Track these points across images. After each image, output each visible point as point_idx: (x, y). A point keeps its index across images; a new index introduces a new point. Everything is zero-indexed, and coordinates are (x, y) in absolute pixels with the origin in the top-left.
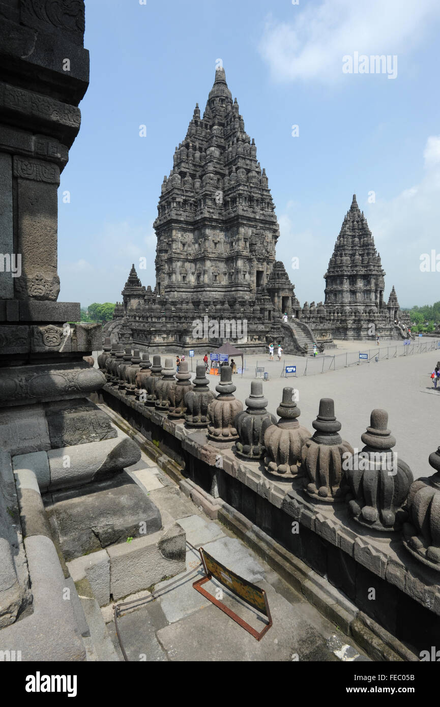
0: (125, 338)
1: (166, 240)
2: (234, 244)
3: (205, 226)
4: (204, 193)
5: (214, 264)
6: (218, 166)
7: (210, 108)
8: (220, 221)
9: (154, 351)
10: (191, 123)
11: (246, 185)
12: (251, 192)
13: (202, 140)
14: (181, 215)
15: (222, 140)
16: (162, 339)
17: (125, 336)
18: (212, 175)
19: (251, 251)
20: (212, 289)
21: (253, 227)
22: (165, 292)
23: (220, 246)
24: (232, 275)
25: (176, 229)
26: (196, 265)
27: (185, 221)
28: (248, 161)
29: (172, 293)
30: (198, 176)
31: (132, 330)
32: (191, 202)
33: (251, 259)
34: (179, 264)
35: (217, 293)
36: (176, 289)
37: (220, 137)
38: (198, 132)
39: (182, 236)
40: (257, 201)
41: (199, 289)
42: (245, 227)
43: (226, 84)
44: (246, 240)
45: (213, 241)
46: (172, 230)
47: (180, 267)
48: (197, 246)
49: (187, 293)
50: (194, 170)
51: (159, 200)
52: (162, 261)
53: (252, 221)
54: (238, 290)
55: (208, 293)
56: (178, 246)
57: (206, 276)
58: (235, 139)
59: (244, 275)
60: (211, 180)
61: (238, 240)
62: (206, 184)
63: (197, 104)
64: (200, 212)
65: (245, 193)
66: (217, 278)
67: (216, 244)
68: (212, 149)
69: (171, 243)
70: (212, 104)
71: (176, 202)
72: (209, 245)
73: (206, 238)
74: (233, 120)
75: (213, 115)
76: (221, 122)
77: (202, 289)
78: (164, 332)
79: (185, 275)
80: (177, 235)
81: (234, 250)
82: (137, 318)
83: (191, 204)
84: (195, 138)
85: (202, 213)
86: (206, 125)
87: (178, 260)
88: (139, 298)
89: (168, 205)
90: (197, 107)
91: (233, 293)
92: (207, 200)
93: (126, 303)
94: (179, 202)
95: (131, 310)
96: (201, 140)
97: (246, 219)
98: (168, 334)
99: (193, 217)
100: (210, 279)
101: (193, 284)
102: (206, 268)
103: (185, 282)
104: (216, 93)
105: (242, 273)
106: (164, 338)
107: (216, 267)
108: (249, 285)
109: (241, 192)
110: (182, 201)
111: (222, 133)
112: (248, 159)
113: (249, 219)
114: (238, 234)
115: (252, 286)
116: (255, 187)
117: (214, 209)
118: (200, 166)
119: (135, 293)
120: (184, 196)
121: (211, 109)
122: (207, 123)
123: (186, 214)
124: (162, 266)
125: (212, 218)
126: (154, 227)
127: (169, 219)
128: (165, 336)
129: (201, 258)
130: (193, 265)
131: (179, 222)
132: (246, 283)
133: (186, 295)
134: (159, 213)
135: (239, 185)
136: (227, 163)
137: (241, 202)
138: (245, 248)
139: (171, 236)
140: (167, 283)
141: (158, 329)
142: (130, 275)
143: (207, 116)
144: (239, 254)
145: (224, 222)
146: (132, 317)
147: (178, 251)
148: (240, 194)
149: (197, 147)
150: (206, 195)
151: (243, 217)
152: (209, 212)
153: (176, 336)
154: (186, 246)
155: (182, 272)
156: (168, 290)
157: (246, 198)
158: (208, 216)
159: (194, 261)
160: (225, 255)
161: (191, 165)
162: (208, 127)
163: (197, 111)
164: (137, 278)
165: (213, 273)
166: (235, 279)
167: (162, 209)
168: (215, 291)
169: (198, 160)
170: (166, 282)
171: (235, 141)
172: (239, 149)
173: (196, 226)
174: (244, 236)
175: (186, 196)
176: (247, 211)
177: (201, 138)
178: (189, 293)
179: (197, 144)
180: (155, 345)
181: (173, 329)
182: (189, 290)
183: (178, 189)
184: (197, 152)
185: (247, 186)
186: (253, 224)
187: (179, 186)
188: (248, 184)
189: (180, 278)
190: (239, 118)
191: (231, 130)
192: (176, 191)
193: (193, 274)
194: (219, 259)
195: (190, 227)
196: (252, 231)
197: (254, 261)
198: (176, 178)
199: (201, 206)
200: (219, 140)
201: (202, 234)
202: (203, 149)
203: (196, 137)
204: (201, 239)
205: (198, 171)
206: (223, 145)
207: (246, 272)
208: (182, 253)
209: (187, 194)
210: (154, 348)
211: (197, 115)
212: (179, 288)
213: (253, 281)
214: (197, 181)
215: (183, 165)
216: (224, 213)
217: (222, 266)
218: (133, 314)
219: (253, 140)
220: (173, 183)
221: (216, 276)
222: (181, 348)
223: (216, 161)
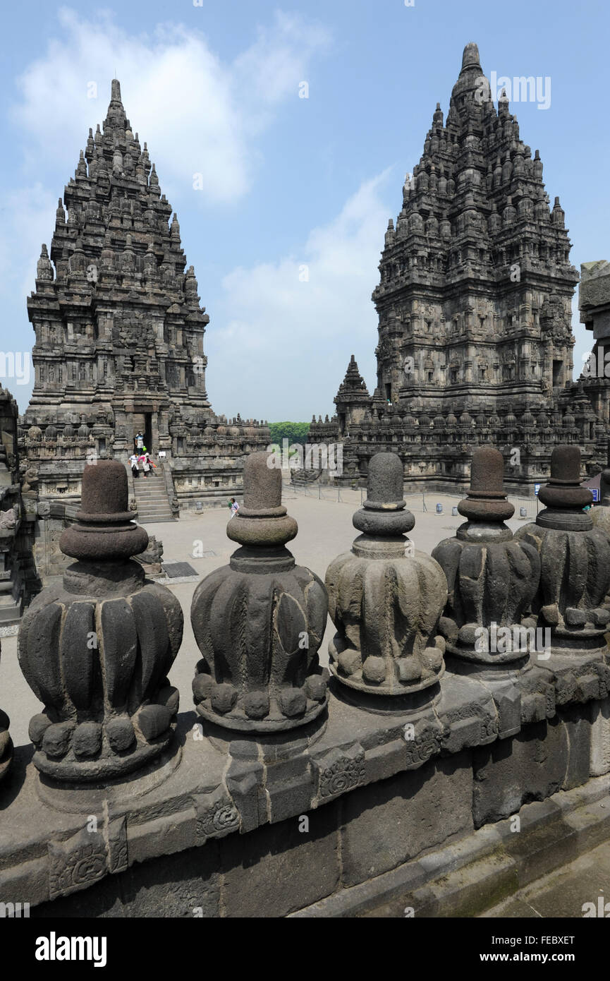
0: (349, 469)
1: (399, 317)
2: (514, 319)
3: (467, 293)
4: (465, 241)
5: (480, 353)
6: (479, 198)
7: (457, 109)
8: (489, 284)
9: (410, 488)
10: (431, 134)
11: (533, 225)
12: (540, 236)
13: (447, 161)
14: (426, 277)
15: (481, 158)
16: (419, 470)
17: (350, 466)
18: (474, 212)
19: (543, 330)
20: (478, 391)
21: (545, 291)
22: (401, 398)
23: (488, 324)
24: (510, 370)
25: (419, 299)
26: (448, 355)
27: (431, 286)
28: (531, 186)
29: (415, 398)
30: (445, 215)
31: (359, 456)
32: (439, 256)
33: (546, 341)
34: (423, 353)
35: (486, 397)
36: (420, 392)
37: (477, 153)
38: (442, 148)
39: (427, 310)
40: (551, 248)
41: (457, 392)
42: (534, 292)
43: (481, 70)
44: (535, 311)
45: (479, 315)
46: (411, 302)
47: (424, 359)
48: (449, 325)
49: (435, 399)
50: (439, 208)
51: (381, 257)
52: (394, 349)
53: (544, 282)
54: (526, 392)
55: (474, 397)
56: (421, 325)
57: (469, 371)
58: (508, 153)
59: (533, 367)
60: (474, 219)
61: (524, 312)
62: (467, 226)
63: (438, 105)
64: (456, 271)
65: (534, 236)
66: (485, 374)
67: (482, 320)
68: (470, 171)
69: (409, 321)
70: (461, 103)
71: (418, 257)
72: (473, 321)
73: (468, 311)
74: (500, 123)
75: (463, 119)
76: (477, 129)
77: (465, 392)
78: (423, 458)
79: (432, 371)
80: (419, 307)
81: (514, 328)
82: (365, 439)
83: (439, 260)
84: (437, 157)
85: (461, 272)
86: (453, 136)
87: (422, 346)
88: (364, 407)
89: (400, 264)
90: (438, 109)
91: (516, 396)
92: (469, 252)
93: (342, 416)
94: (423, 257)
95: (353, 426)
96: (445, 160)
97: (537, 279)
98: (427, 462)
99: (444, 280)
100: (475, 376)
101: (442, 384)
102: (470, 359)
103: (432, 382)
104: (467, 84)
105: (530, 364)
106: (422, 468)
107: (483, 357)
108: (541, 384)
109: (528, 235)
110: (426, 255)
111: (480, 146)
112: (532, 183)
113: (540, 278)
114: (524, 302)
115: (547, 385)
116: (546, 227)
117: (480, 265)
118: (447, 201)
119: (359, 399)
120: (427, 247)
121: (458, 111)
122: (454, 133)
123: (432, 275)
124: (394, 357)
125: (479, 280)
126: (375, 299)
127: (407, 283)
128: (424, 464)
129: (459, 343)
130: (442, 355)
131: (421, 287)
132: (536, 381)
133: (435, 401)
134: (382, 278)
135: (523, 225)
136: (491, 193)
137: (527, 251)
138: (534, 324)
139: (409, 310)
140: (402, 385)
141: (415, 454)
142: (348, 372)
143: (453, 123)
144: (527, 335)
145: (495, 285)
146: (355, 436)
147: (422, 334)
148: (525, 239)
149: (442, 171)
150: (469, 243)
151: (531, 276)
152: (474, 270)
153: (438, 464)
154: (432, 325)
155: (428, 366)
156: (407, 394)
157: (535, 244)
158: (473, 276)
159: (446, 349)
160: (496, 338)
161: (434, 200)
162: (456, 139)
163: (438, 116)
164: (359, 376)
165: (479, 366)
166: (517, 374)
167: (387, 270)
168: (484, 395)
169: (443, 191)
170: (401, 382)
171: (508, 157)
172: (518, 168)
173: (448, 294)
174: (533, 305)
175: (431, 247)
176: (537, 265)
177: (446, 158)
178: (438, 399)
179: (441, 166)
180: (410, 478)
181: (435, 453)
182: (438, 394)
183: (418, 236)
184: (442, 178)
185: (535, 225)
186: (547, 286)
187: (421, 232)
188: (537, 222)
189: (424, 375)
190: (512, 118)
191: (496, 140)
192: (417, 240)
193: (443, 368)
194: (487, 344)
195: (438, 296)
196: (545, 297)
197: (550, 345)
198: (417, 221)
199: (457, 261)
200: (477, 157)
201: (459, 306)
202: (451, 175)
203: (440, 155)
204: (459, 314)
205: (444, 209)
206: (483, 165)
207: (535, 362)
208: (427, 336)
209: (433, 245)
210: (410, 483)
211: (438, 121)
212: (424, 391)
213: (548, 377)
214: (445, 225)
215: (424, 199)
216: (495, 271)
217: (492, 355)
218: (356, 431)
219: (537, 152)
220: (411, 228)
221: (483, 371)
222: (453, 484)
223: (475, 190)
